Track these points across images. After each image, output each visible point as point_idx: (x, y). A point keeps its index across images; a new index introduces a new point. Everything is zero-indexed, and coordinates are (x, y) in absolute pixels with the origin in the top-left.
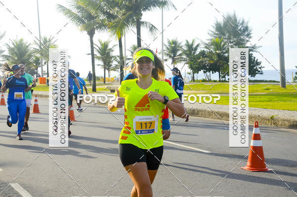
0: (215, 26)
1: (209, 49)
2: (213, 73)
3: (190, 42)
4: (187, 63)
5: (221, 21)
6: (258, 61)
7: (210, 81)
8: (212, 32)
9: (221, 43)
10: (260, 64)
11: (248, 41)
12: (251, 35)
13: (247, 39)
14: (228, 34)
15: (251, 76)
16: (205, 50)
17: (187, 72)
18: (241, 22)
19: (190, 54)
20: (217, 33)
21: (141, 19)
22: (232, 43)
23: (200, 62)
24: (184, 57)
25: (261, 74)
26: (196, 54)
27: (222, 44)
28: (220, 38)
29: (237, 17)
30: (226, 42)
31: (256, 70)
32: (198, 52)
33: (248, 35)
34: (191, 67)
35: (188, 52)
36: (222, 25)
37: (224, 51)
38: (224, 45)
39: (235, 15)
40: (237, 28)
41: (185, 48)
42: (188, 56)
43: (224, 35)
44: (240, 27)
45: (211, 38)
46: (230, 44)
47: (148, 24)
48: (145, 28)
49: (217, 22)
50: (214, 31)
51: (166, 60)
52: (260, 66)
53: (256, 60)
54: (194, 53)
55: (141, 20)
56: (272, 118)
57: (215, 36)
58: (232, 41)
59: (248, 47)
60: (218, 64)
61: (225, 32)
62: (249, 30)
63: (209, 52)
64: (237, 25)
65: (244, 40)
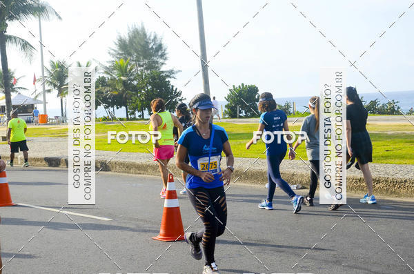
0: (117, 43)
1: (111, 75)
2: (118, 108)
5: (126, 36)
6: (178, 91)
7: (114, 119)
8: (115, 51)
9: (127, 66)
10: (180, 94)
11: (163, 64)
12: (167, 56)
13: (161, 61)
14: (135, 54)
16: (105, 76)
18: (152, 38)
20: (120, 52)
21: (6, 32)
22: (142, 66)
27: (129, 67)
28: (126, 59)
29: (146, 30)
30: (133, 65)
31: (176, 102)
33: (162, 56)
36: (127, 42)
37: (132, 78)
38: (131, 69)
39: (143, 29)
40: (148, 46)
43: (130, 54)
44: (152, 44)
45: (113, 59)
46: (139, 68)
47: (18, 40)
48: (14, 44)
49: (120, 36)
50: (117, 50)
51: (49, 91)
52: (180, 98)
53: (174, 89)
55: (6, 34)
57: (118, 56)
58: (141, 63)
59: (163, 72)
60: (124, 96)
61: (132, 51)
62: (163, 48)
63: (111, 80)
64: (147, 43)
65: (157, 62)
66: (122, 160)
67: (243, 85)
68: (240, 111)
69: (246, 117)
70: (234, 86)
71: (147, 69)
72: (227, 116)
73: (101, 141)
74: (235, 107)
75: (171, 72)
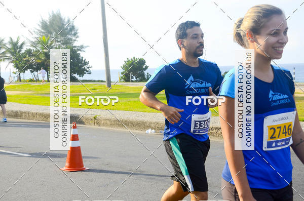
0: (40, 24)
1: (36, 48)
3: (15, 40)
4: (12, 62)
5: (47, 19)
6: (86, 61)
7: (38, 80)
9: (48, 42)
10: (88, 63)
11: (75, 40)
12: (78, 35)
13: (74, 38)
14: (55, 33)
15: (80, 76)
16: (32, 48)
17: (12, 71)
18: (66, 21)
19: (15, 52)
20: (43, 31)
22: (60, 42)
23: (26, 60)
24: (9, 55)
25: (89, 73)
26: (21, 53)
27: (50, 42)
28: (47, 36)
30: (53, 41)
31: (84, 69)
32: (23, 51)
33: (75, 34)
34: (17, 66)
35: (13, 51)
36: (48, 23)
38: (51, 44)
39: (59, 14)
40: (64, 28)
41: (9, 46)
42: (13, 55)
43: (51, 33)
44: (67, 26)
45: (37, 36)
46: (57, 44)
49: (42, 19)
50: (40, 29)
52: (88, 66)
53: (84, 60)
54: (19, 51)
56: (95, 118)
57: (42, 34)
58: (59, 40)
59: (75, 47)
60: (46, 63)
61: (52, 30)
62: (76, 29)
63: (36, 51)
64: (63, 24)
65: (71, 39)
66: (41, 112)
67: (134, 58)
68: (132, 77)
69: (136, 81)
70: (128, 59)
71: (63, 44)
72: (122, 80)
73: (26, 97)
74: (129, 74)
75: (82, 47)
